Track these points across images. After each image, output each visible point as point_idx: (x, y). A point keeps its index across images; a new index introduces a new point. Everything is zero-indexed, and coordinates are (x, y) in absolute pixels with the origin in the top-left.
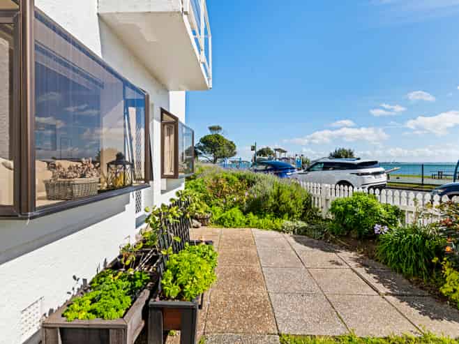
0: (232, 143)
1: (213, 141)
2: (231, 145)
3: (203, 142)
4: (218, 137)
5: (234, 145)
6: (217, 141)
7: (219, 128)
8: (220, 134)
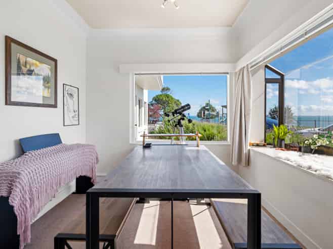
0: (178, 101)
1: (164, 99)
2: (178, 103)
3: (155, 100)
4: (168, 96)
5: (180, 102)
6: (167, 99)
7: (168, 89)
8: (169, 93)
